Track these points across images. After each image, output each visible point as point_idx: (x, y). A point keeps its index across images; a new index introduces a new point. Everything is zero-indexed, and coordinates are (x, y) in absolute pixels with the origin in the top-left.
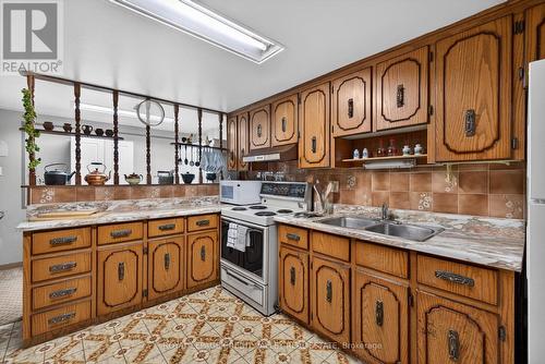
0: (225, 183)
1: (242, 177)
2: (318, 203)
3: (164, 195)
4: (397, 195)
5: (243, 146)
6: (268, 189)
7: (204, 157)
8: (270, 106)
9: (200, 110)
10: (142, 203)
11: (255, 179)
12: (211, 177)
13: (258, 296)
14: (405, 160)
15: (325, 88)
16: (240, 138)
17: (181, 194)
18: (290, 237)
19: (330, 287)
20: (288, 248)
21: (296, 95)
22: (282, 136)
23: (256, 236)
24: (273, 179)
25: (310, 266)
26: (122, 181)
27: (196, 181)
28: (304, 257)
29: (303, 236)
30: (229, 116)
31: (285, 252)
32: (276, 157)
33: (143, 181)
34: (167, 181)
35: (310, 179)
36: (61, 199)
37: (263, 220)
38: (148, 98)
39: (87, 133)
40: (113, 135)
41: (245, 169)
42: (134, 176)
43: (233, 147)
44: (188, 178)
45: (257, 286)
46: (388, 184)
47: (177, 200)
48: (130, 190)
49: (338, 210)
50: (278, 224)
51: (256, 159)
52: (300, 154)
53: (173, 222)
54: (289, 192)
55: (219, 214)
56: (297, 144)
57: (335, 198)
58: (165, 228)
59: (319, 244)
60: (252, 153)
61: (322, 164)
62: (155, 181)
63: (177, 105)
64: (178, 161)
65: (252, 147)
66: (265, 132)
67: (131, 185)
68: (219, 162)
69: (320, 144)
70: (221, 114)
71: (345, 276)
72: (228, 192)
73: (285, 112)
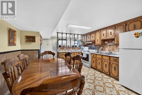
0: (82, 47)
1: (85, 46)
2: (99, 51)
3: (73, 49)
4: (113, 49)
5: (85, 40)
6: (90, 48)
7: (79, 43)
8: (90, 34)
9: (78, 35)
10: (70, 50)
11: (88, 46)
12: (80, 46)
13: (88, 65)
14: (113, 43)
15: (100, 31)
16: (85, 39)
17: (75, 49)
18: (93, 55)
19: (99, 63)
20: (93, 57)
21: (95, 32)
22: (92, 39)
23: (88, 55)
24: (91, 46)
25: (96, 60)
26: (67, 47)
27: (77, 47)
28: (95, 58)
29: (95, 55)
30: (83, 35)
31: (93, 58)
32: (91, 43)
33: (70, 47)
34: (73, 47)
35: (98, 46)
36: (61, 49)
37: (89, 53)
38: (70, 34)
39: (63, 40)
40: (66, 40)
41: (86, 45)
42: (69, 46)
43: (83, 41)
44: (76, 46)
45: (88, 63)
46: (111, 47)
47: (74, 50)
48: (68, 48)
49: (103, 52)
50: (91, 54)
51: (88, 43)
52: (96, 42)
53: (75, 53)
54: (94, 49)
55: (81, 52)
56: (95, 41)
57: (102, 50)
58: (74, 54)
59: (98, 56)
60: (87, 42)
61: (99, 44)
62: (71, 47)
63: (74, 34)
64: (74, 43)
65: (87, 41)
66: (89, 38)
67: (68, 47)
68: (81, 43)
69: (99, 41)
70: (81, 35)
71: (101, 61)
72: (83, 49)
73: (93, 35)
